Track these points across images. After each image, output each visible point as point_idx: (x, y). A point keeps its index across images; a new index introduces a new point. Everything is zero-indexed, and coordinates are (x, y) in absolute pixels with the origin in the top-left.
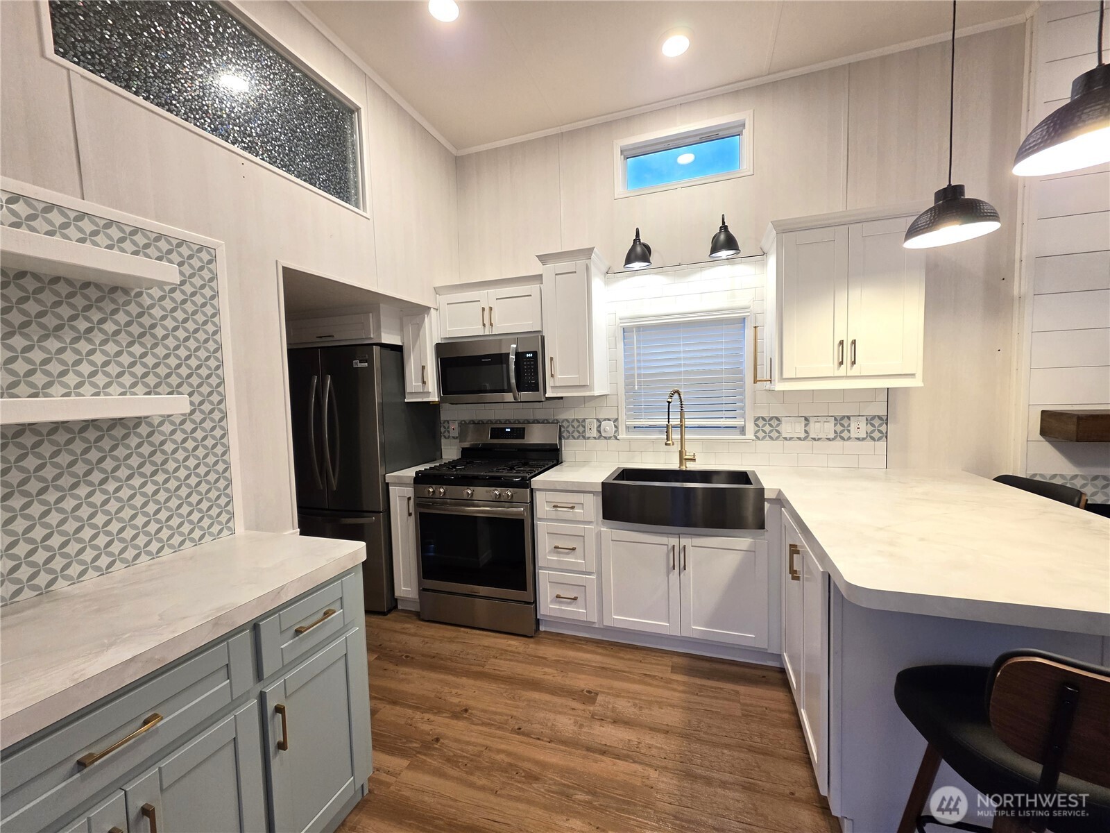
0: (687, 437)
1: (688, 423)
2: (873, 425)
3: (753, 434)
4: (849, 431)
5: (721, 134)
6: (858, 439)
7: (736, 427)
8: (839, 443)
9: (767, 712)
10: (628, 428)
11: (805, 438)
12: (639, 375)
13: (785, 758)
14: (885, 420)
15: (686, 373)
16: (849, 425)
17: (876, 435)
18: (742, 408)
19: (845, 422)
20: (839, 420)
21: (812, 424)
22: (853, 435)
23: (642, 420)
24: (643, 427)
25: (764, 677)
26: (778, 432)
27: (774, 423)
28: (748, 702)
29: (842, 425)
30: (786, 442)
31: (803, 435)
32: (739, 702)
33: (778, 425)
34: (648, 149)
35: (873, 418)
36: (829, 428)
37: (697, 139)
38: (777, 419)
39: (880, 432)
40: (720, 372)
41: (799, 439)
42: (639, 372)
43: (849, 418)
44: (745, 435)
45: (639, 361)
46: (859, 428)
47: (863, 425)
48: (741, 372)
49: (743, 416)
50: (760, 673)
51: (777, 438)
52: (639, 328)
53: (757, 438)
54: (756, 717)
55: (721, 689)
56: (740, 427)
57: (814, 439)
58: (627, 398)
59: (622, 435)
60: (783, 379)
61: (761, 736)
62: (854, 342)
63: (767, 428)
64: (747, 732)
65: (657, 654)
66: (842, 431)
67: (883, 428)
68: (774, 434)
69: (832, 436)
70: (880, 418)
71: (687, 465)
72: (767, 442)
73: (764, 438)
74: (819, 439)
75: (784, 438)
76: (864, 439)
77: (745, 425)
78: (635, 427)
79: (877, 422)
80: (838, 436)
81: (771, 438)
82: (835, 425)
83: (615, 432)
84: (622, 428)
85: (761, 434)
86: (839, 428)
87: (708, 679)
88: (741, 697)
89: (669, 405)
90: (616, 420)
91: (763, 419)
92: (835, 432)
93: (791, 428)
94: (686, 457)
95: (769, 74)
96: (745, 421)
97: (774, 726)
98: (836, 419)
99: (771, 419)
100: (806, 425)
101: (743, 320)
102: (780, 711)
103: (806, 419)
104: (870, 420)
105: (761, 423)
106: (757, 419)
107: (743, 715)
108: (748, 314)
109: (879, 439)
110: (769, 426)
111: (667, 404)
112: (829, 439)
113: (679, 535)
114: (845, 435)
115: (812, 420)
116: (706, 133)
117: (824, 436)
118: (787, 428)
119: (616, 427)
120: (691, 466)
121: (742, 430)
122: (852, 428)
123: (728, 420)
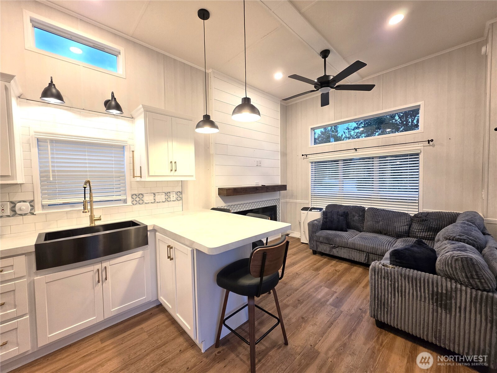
0: (94, 207)
1: (95, 199)
2: (178, 195)
3: (131, 202)
4: (170, 198)
5: (106, 50)
6: (173, 201)
7: (121, 200)
8: (167, 203)
9: (158, 327)
10: (43, 206)
11: (154, 202)
12: (53, 171)
13: (172, 340)
14: (181, 193)
15: (90, 171)
16: (170, 196)
17: (179, 199)
18: (125, 190)
19: (169, 194)
20: (167, 194)
21: (156, 196)
22: (172, 199)
23: (56, 200)
24: (57, 205)
25: (151, 314)
26: (142, 200)
27: (141, 196)
28: (149, 329)
29: (168, 196)
30: (146, 205)
31: (153, 201)
32: (145, 332)
33: (142, 197)
34: (55, 31)
35: (178, 192)
36: (162, 197)
37: (92, 45)
38: (142, 195)
39: (180, 197)
40: (112, 172)
41: (152, 203)
42: (53, 169)
43: (170, 192)
44: (126, 203)
45: (52, 162)
46: (173, 196)
47: (175, 195)
48: (124, 172)
49: (125, 194)
50: (149, 313)
51: (142, 203)
52: (52, 141)
53: (133, 204)
54: (155, 333)
55: (134, 332)
56: (122, 200)
57: (158, 202)
58: (42, 186)
59: (38, 210)
60: (149, 176)
61: (160, 338)
62: (175, 162)
63: (138, 199)
64: (154, 342)
65: (87, 340)
66: (168, 198)
67: (181, 196)
68: (141, 202)
69: (164, 200)
70: (180, 192)
71: (95, 223)
72: (138, 206)
73: (136, 204)
74: (160, 202)
75: (145, 203)
76: (175, 200)
77: (126, 199)
78: (49, 205)
79: (179, 194)
80: (167, 200)
81: (140, 204)
82: (165, 196)
83: (31, 210)
84: (38, 206)
85: (135, 202)
86: (167, 197)
87: (125, 332)
88: (145, 329)
89: (85, 190)
90: (31, 202)
91: (136, 195)
92: (165, 199)
93: (148, 198)
94: (95, 219)
95: (131, 37)
96: (126, 197)
97: (163, 331)
98: (165, 194)
99: (139, 195)
100: (154, 197)
101: (123, 147)
102: (164, 323)
103: (154, 194)
104: (177, 193)
105: (134, 197)
106: (133, 195)
107: (149, 336)
108: (127, 144)
109: (180, 200)
110: (138, 198)
111: (84, 188)
112: (163, 202)
113: (101, 262)
114: (169, 199)
115: (156, 194)
116: (98, 45)
117: (161, 201)
118: (147, 198)
119: (31, 206)
120: (98, 223)
121: (125, 201)
122: (171, 196)
123: (117, 196)
